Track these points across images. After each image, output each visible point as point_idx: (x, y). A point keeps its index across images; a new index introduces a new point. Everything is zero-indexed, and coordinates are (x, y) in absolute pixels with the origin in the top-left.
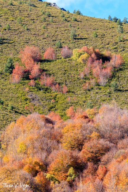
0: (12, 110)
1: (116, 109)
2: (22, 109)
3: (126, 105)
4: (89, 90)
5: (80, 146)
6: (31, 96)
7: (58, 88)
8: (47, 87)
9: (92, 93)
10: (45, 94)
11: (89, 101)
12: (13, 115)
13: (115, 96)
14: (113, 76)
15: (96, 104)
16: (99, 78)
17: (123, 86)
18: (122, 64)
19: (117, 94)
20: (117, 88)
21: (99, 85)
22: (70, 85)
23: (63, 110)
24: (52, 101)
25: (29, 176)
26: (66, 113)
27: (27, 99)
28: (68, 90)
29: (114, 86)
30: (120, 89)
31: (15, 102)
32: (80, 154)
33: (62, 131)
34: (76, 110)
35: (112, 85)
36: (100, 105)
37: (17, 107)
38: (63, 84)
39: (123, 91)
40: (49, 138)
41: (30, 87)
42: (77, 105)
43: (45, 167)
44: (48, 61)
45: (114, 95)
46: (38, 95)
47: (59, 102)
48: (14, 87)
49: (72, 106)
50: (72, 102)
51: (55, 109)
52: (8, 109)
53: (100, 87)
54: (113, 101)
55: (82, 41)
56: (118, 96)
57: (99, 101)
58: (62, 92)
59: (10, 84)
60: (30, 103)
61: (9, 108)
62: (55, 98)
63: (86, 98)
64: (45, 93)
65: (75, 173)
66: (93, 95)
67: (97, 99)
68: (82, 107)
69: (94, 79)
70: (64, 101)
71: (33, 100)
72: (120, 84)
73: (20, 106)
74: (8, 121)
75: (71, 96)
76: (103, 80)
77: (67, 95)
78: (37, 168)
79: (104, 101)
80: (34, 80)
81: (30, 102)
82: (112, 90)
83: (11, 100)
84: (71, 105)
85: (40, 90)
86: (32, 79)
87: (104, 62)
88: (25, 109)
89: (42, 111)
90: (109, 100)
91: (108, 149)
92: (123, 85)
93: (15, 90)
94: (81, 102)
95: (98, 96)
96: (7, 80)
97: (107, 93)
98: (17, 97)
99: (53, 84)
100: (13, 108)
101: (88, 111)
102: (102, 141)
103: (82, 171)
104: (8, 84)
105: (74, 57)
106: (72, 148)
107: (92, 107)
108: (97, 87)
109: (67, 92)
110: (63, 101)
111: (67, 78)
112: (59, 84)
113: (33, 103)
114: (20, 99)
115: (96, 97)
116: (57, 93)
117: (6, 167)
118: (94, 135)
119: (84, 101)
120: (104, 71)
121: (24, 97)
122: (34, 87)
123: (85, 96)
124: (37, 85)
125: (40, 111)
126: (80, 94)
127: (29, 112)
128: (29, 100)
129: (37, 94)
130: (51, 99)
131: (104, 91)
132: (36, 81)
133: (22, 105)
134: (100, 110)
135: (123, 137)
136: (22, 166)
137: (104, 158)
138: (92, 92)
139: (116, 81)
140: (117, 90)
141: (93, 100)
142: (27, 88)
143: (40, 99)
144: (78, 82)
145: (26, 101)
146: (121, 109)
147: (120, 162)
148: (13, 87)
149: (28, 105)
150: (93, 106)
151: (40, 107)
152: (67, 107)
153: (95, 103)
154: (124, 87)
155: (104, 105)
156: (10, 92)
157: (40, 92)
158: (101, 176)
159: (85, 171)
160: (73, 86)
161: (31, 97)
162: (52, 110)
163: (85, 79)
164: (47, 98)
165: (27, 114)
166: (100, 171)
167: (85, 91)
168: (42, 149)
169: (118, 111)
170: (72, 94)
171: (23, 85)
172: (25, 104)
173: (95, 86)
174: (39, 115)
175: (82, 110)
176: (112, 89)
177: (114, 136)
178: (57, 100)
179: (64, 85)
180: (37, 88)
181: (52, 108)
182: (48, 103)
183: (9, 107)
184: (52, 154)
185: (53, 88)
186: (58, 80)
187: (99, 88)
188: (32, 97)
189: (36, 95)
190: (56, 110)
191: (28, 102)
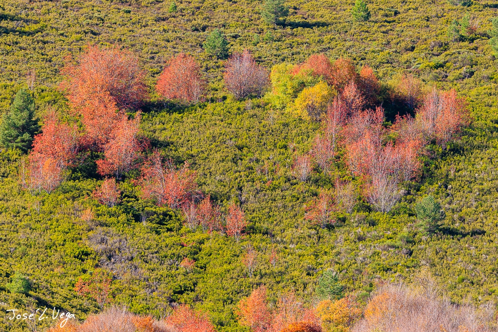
0: (27, 295)
1: (432, 303)
2: (64, 292)
3: (473, 289)
4: (330, 227)
6: (103, 241)
7: (208, 215)
8: (165, 209)
9: (341, 239)
10: (157, 237)
11: (329, 270)
13: (430, 253)
14: (424, 176)
15: (357, 283)
16: (371, 183)
17: (462, 214)
18: (460, 130)
19: (438, 247)
20: (439, 223)
21: (369, 209)
22: (258, 205)
23: (225, 301)
24: (185, 265)
26: (236, 313)
27: (87, 254)
28: (248, 224)
29: (428, 212)
30: (452, 227)
31: (41, 263)
34: (275, 302)
35: (422, 211)
36: (371, 285)
37: (44, 284)
38: (229, 198)
39: (464, 236)
41: (97, 206)
42: (281, 285)
44: (173, 108)
45: (428, 247)
46: (130, 241)
47: (209, 269)
48: (35, 207)
49: (262, 287)
50: (263, 272)
51: (192, 295)
52: (9, 292)
53: (373, 216)
54: (423, 272)
55: (310, 35)
56: (442, 255)
57: (369, 269)
58: (225, 229)
59: (21, 193)
60: (98, 270)
61: (15, 286)
62: (195, 253)
63: (317, 256)
64: (158, 233)
66: (343, 247)
67: (359, 262)
68: (300, 292)
69: (351, 186)
70: (232, 266)
71: (110, 258)
72: (453, 206)
73: (58, 281)
75: (259, 249)
76: (386, 189)
77: (245, 243)
79: (388, 270)
80: (117, 181)
81: (97, 266)
82: (421, 229)
83: (24, 254)
84: (259, 284)
85: (138, 218)
86: (110, 177)
87: (390, 117)
88: (78, 294)
89: (144, 302)
90: (408, 267)
92: (464, 210)
93: (41, 215)
94: (296, 273)
95: (364, 251)
96: (9, 179)
97: (401, 239)
98: (47, 243)
99: (191, 200)
100: (29, 286)
101: (323, 310)
104: (15, 192)
105: (274, 95)
107: (338, 293)
108: (363, 214)
109: (243, 232)
110: (226, 266)
111: (243, 178)
112: (214, 199)
113: (108, 271)
114: (57, 254)
115: (356, 255)
116: (205, 236)
119: (310, 268)
120: (391, 155)
121: (75, 244)
122: (113, 208)
123: (312, 250)
124: (128, 202)
125: (134, 303)
126: (295, 241)
127: (90, 307)
128: (94, 259)
129: (124, 236)
130: (179, 256)
131: (390, 233)
132: (125, 185)
133: (65, 275)
134: (369, 306)
138: (340, 234)
139: (437, 194)
140: (440, 230)
141: (345, 266)
142: (88, 211)
143: (135, 255)
144: (287, 193)
145: (83, 260)
146: (453, 303)
148: (32, 203)
149: (86, 276)
150: (343, 289)
151: (135, 287)
152: (241, 291)
153: (354, 279)
154: (467, 218)
155: (385, 286)
156: (20, 224)
157: (137, 229)
160: (267, 210)
161: (100, 247)
162: (182, 301)
163: (316, 181)
164: (163, 254)
165: (85, 311)
167: (313, 231)
169: (442, 311)
170: (263, 240)
171: (74, 198)
172: (76, 272)
173: (353, 211)
174: (131, 316)
175: (299, 302)
176: (422, 224)
178: (202, 262)
179: (232, 202)
180: (126, 211)
181: (181, 293)
182: (165, 272)
183: (13, 282)
185: (190, 214)
186: (209, 182)
187: (369, 218)
188: (104, 246)
189: (120, 241)
190: (197, 299)
191: (89, 264)
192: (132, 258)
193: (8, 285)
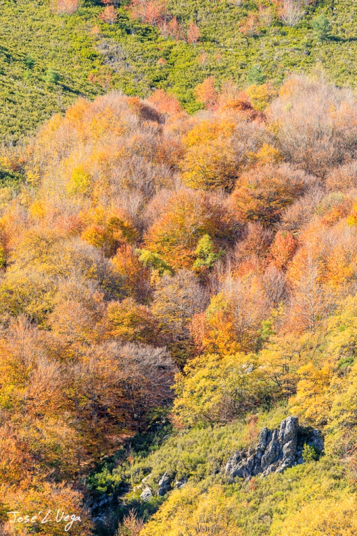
0: (57, 84)
1: (324, 87)
2: (80, 81)
3: (350, 77)
4: (256, 37)
5: (228, 179)
6: (106, 47)
7: (175, 30)
8: (146, 26)
9: (263, 45)
10: (141, 44)
11: (255, 65)
12: (59, 97)
13: (322, 53)
15: (274, 74)
16: (283, 7)
17: (343, 27)
19: (327, 49)
20: (328, 33)
21: (282, 25)
22: (208, 23)
23: (187, 86)
24: (161, 62)
25: (95, 256)
26: (194, 94)
27: (95, 56)
28: (202, 35)
29: (320, 26)
30: (336, 36)
31: (65, 62)
32: (230, 202)
33: (184, 140)
34: (220, 86)
35: (316, 25)
36: (283, 75)
37: (67, 76)
38: (189, 18)
39: (344, 41)
40: (150, 157)
41: (102, 24)
42: (224, 75)
43: (136, 232)
45: (321, 50)
46: (124, 47)
47: (176, 65)
48: (61, 25)
49: (211, 77)
50: (212, 67)
51: (165, 82)
52: (44, 82)
53: (284, 29)
54: (317, 66)
56: (330, 54)
57: (281, 64)
58: (187, 39)
59: (52, 15)
60: (103, 66)
61: (48, 78)
62: (166, 55)
63: (247, 56)
64: (142, 41)
65: (216, 250)
66: (264, 50)
67: (275, 60)
68: (237, 80)
69: (269, 9)
70: (191, 63)
71: (110, 58)
72: (337, 22)
73: (77, 74)
74: (45, 112)
75: (209, 51)
76: (293, 11)
77: (199, 48)
78: (118, 234)
79: (294, 65)
80: (115, 7)
81: (102, 64)
82: (316, 37)
83: (54, 56)
84: (209, 75)
85: (129, 32)
86: (110, 4)
88: (90, 82)
89: (134, 88)
90: (307, 63)
91: (300, 191)
92: (345, 24)
93: (65, 30)
94: (234, 68)
95: (278, 53)
96: (44, 6)
97: (303, 44)
98: (69, 49)
99: (164, 19)
100: (57, 78)
101: (251, 91)
102: (285, 169)
103: (232, 244)
104: (47, 15)
106: (209, 185)
107: (262, 81)
108: (277, 28)
109: (198, 40)
110: (187, 63)
111: (198, 5)
112: (179, 19)
113: (110, 67)
114: (76, 56)
115: (273, 55)
116: (173, 43)
117: (37, 229)
118: (266, 152)
119: (243, 64)
121: (88, 49)
122: (113, 26)
123: (244, 52)
124: (122, 21)
125: (127, 88)
126: (233, 46)
127: (98, 91)
128: (100, 59)
129: (120, 44)
130: (156, 57)
131: (295, 41)
132: (120, 10)
133: (81, 70)
134: (282, 88)
135: (340, 161)
136: (77, 229)
137: (290, 213)
138: (263, 41)
139: (327, 13)
140: (328, 38)
141: (266, 62)
142: (96, 27)
143: (127, 56)
144: (227, 14)
145: (93, 60)
146: (337, 86)
147: (331, 224)
148: (59, 23)
149: (96, 70)
150: (265, 77)
151: (128, 78)
152: (198, 80)
153: (271, 71)
154: (347, 30)
155: (292, 75)
156: (51, 36)
157: (129, 39)
158: (281, 259)
159: (241, 246)
160: (214, 26)
161: (104, 51)
162: (159, 86)
163: (246, 6)
164: (146, 55)
165: (95, 94)
166: (280, 245)
167: (245, 40)
168: (131, 186)
169: (330, 92)
170: (211, 46)
171: (86, 19)
172: (89, 68)
173: (271, 26)
174: (125, 97)
175: (235, 87)
176: (316, 35)
177: (317, 156)
178: (171, 61)
179: (191, 21)
180: (121, 27)
181: (158, 81)
182: (147, 68)
183: (47, 76)
184: (156, 200)
185: (163, 29)
186: (176, 7)
187: (281, 31)
188: (107, 51)
189: (117, 47)
190: (168, 85)
191: (97, 62)
192: (125, 58)
193: (43, 77)
